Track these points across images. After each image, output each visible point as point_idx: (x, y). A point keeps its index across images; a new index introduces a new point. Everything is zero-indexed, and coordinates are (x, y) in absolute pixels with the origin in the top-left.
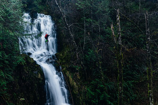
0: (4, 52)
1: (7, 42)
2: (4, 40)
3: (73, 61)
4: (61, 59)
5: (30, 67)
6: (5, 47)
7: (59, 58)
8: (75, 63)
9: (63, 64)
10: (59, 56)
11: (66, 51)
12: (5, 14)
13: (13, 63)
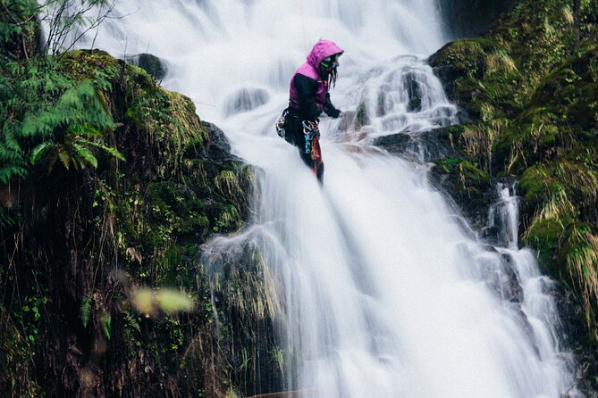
4: (504, 106)
5: (167, 197)
7: (483, 97)
9: (533, 160)
10: (479, 75)
11: (557, 17)
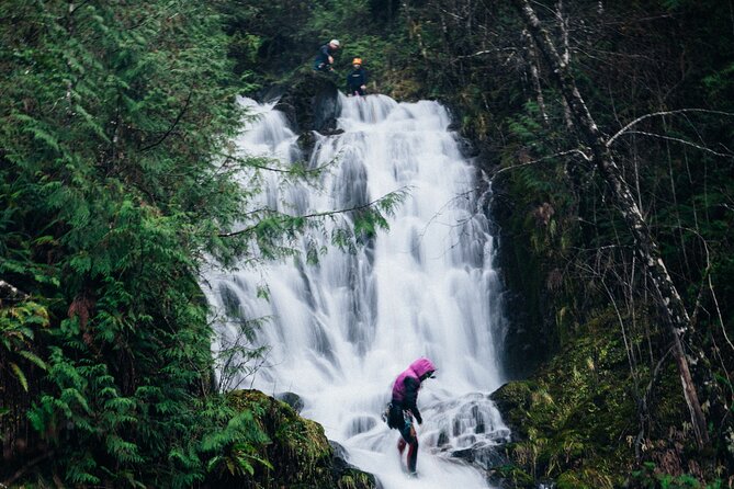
0: (100, 374)
1: (127, 288)
2: (101, 276)
3: (652, 439)
4: (545, 429)
6: (109, 335)
7: (530, 423)
8: (669, 457)
9: (566, 468)
10: (527, 407)
11: (582, 366)
12: (110, 79)
13: (173, 453)
